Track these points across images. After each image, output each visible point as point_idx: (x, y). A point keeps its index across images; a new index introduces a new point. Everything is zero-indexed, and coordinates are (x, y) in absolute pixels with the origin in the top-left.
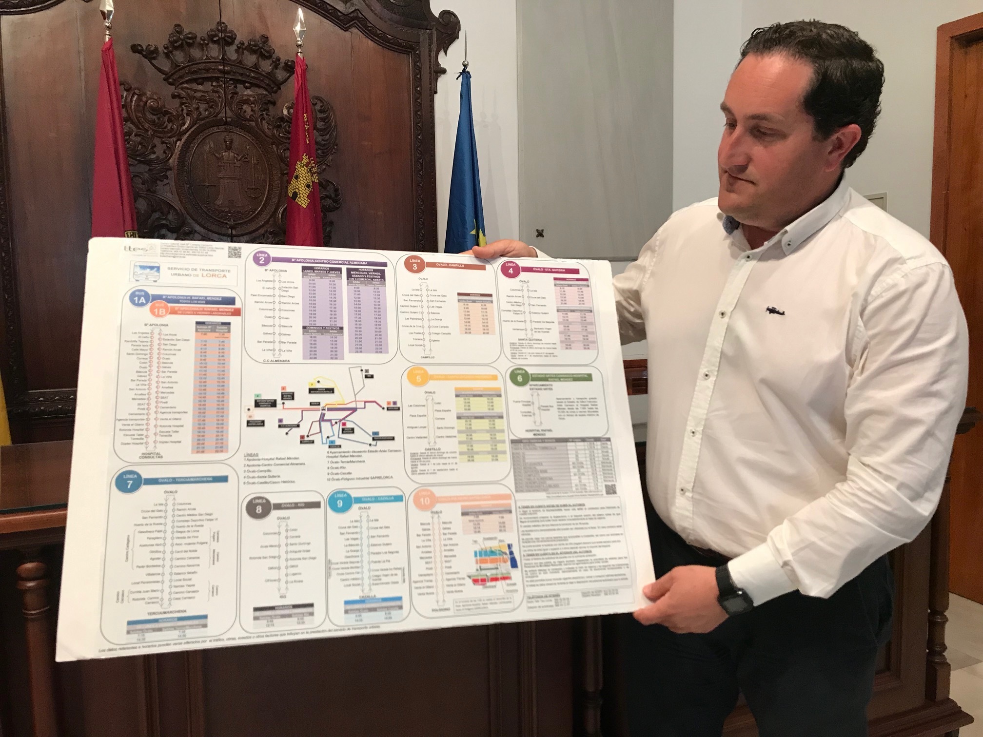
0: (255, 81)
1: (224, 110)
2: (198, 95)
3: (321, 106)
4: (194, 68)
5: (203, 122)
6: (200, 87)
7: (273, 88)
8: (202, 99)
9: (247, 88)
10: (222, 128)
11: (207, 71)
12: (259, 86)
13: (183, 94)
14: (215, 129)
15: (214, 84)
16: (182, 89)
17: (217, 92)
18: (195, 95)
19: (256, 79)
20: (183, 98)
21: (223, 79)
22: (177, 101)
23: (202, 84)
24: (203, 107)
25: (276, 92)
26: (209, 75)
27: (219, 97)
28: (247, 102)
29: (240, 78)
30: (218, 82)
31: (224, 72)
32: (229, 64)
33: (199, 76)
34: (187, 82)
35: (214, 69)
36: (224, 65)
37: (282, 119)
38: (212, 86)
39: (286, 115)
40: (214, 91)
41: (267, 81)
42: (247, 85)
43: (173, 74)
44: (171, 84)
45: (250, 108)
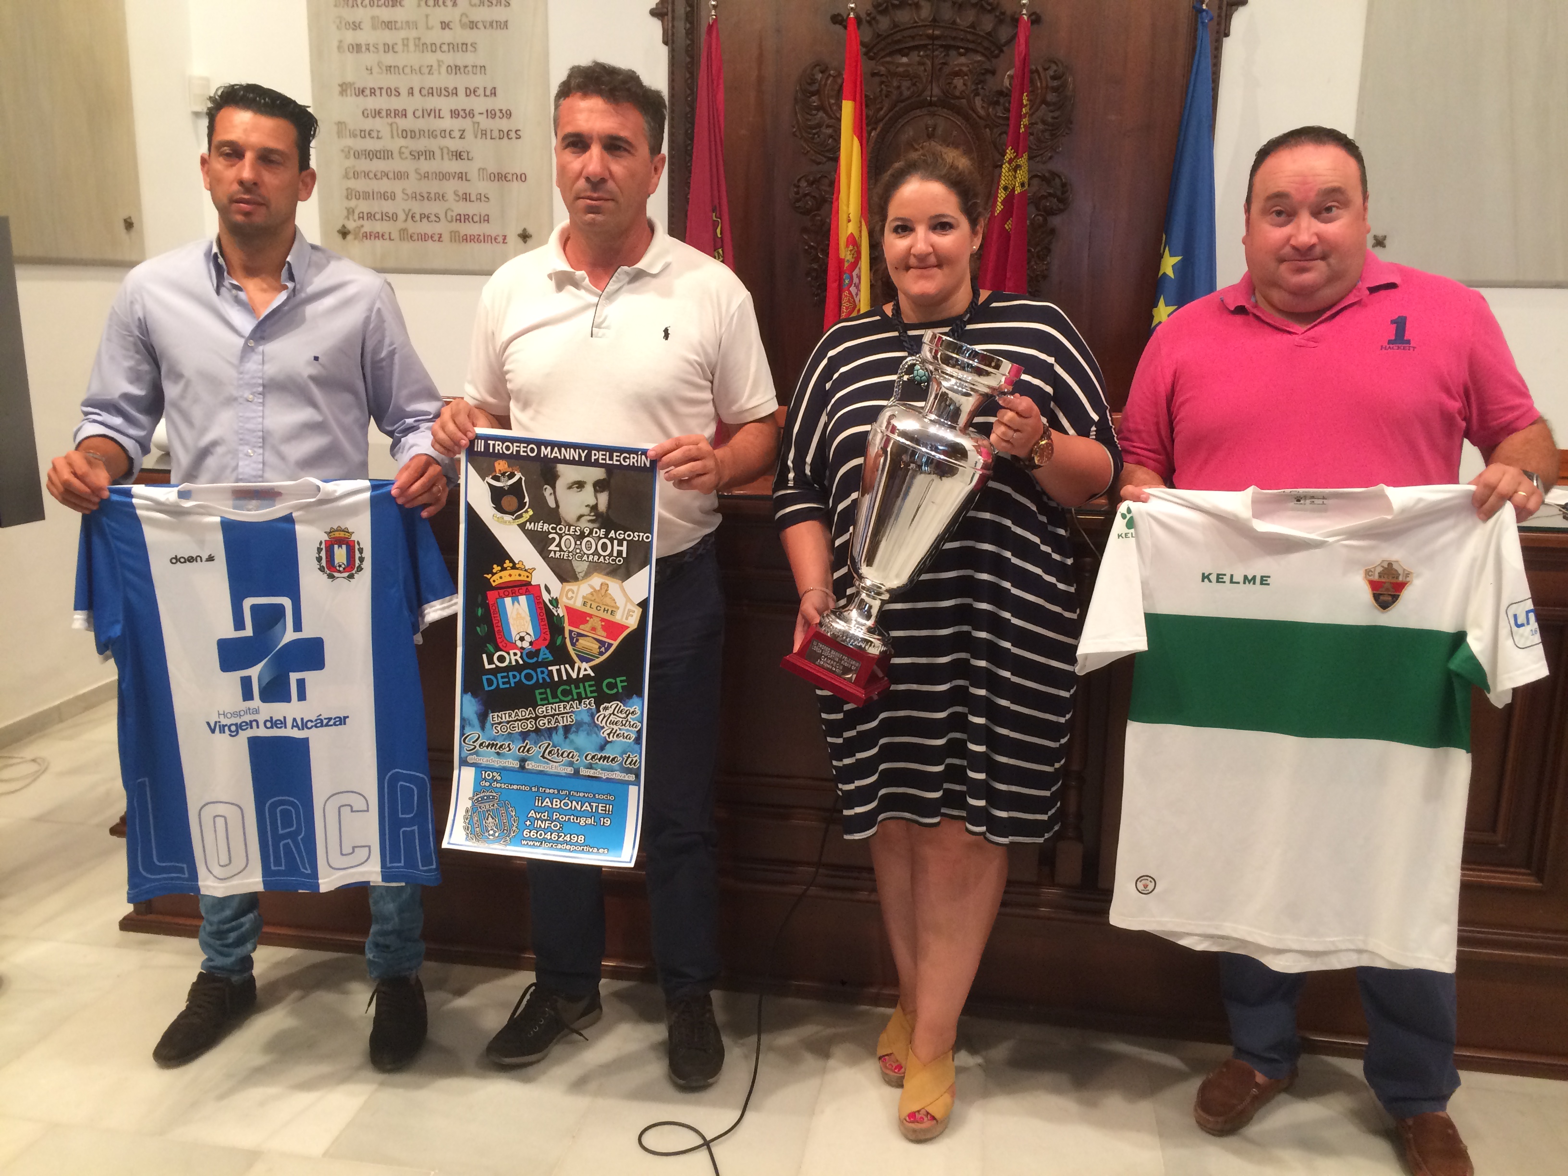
0: (971, 46)
1: (929, 87)
2: (901, 69)
3: (1055, 71)
4: (898, 37)
5: (903, 105)
6: (905, 60)
7: (993, 52)
8: (906, 75)
9: (961, 55)
10: (925, 111)
11: (913, 38)
12: (976, 51)
13: (883, 69)
14: (918, 112)
15: (922, 53)
16: (883, 64)
17: (923, 64)
18: (898, 70)
19: (973, 42)
20: (882, 75)
21: (930, 47)
22: (877, 79)
23: (906, 55)
24: (906, 84)
25: (997, 57)
26: (916, 43)
27: (925, 70)
28: (957, 74)
29: (952, 43)
30: (925, 51)
31: (932, 37)
32: (939, 26)
33: (904, 45)
34: (891, 54)
35: (921, 35)
36: (934, 27)
37: (1001, 93)
38: (919, 56)
39: (1007, 88)
40: (921, 64)
41: (986, 44)
42: (962, 50)
43: (875, 45)
44: (871, 59)
45: (962, 81)
